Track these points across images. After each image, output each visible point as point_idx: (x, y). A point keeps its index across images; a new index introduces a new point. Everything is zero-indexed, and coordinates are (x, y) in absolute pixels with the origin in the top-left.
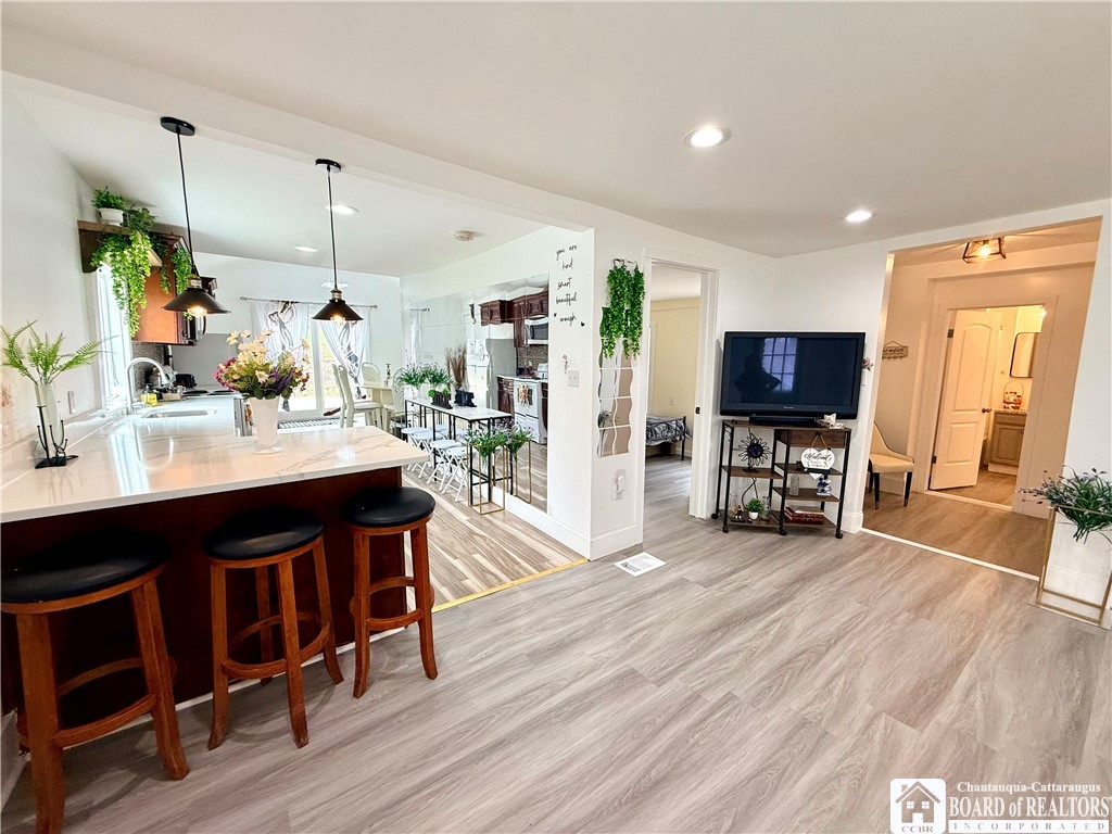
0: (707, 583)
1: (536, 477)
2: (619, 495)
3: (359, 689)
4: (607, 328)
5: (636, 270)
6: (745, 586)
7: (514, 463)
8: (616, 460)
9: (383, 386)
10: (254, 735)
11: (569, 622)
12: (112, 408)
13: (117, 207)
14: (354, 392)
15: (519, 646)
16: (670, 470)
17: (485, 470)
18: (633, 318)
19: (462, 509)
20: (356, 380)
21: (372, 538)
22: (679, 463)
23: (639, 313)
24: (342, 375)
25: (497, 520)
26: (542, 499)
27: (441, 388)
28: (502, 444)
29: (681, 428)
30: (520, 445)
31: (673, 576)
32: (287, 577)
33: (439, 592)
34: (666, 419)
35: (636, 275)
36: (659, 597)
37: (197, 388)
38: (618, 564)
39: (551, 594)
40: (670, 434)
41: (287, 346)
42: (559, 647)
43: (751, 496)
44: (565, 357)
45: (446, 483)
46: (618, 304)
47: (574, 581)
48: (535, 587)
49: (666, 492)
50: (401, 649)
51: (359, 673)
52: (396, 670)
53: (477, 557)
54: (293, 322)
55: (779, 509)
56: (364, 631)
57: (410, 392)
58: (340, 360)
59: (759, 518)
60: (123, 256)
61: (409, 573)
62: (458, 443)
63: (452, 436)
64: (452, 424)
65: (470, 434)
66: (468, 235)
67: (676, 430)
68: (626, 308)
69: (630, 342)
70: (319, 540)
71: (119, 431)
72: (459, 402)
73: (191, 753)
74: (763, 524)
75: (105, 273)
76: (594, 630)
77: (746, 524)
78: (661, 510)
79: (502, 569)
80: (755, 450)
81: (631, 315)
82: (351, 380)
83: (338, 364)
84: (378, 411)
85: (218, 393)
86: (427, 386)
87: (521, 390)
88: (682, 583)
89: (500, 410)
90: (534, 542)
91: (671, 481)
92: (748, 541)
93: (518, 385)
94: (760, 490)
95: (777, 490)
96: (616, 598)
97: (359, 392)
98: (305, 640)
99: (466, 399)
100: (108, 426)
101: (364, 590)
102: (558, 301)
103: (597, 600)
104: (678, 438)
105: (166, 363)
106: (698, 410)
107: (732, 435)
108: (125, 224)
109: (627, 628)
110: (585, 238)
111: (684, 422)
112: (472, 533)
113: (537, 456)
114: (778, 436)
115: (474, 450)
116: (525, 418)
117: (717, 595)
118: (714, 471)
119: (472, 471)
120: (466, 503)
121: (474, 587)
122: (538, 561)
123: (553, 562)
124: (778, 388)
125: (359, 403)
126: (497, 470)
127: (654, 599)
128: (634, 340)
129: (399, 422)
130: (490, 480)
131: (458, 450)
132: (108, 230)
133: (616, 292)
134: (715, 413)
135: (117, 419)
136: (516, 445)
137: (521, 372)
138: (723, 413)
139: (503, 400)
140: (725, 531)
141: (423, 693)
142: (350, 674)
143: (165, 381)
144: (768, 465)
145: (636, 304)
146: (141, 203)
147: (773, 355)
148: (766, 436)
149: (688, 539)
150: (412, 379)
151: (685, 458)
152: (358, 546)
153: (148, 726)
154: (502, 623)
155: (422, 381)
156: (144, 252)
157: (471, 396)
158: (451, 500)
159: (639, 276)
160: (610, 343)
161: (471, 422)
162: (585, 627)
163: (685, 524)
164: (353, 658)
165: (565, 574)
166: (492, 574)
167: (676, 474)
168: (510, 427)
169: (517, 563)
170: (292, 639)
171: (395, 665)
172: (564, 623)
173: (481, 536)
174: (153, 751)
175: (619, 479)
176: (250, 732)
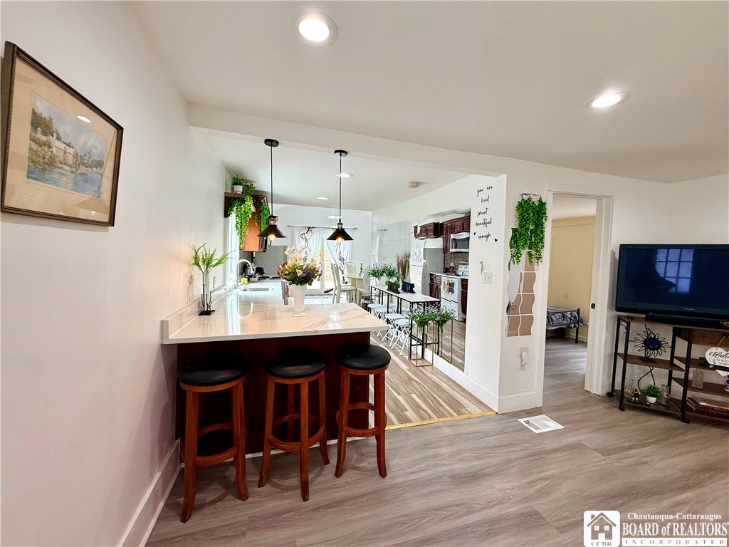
0: (606, 452)
1: (455, 344)
2: (523, 366)
3: (338, 473)
4: (515, 242)
5: (540, 201)
6: (645, 463)
7: (440, 333)
8: (521, 340)
9: (358, 277)
10: (280, 485)
11: (482, 458)
12: (229, 285)
13: (241, 184)
14: (341, 279)
15: (444, 469)
16: (567, 351)
17: (420, 337)
18: (537, 235)
19: (404, 361)
20: (343, 272)
21: (352, 376)
22: (573, 345)
23: (542, 232)
24: (336, 269)
25: (427, 372)
26: (460, 361)
27: (393, 280)
28: (432, 320)
29: (575, 318)
30: (445, 322)
31: (570, 439)
32: (305, 393)
33: (389, 417)
34: (561, 310)
35: (540, 204)
36: (558, 455)
37: (265, 275)
38: (522, 421)
39: (467, 434)
40: (565, 322)
41: (308, 252)
42: (473, 477)
43: (647, 382)
44: (481, 263)
45: (394, 342)
46: (524, 225)
47: (485, 427)
48: (455, 426)
49: (562, 368)
50: (365, 450)
51: (339, 461)
52: (362, 465)
53: (414, 396)
54: (311, 239)
55: (680, 398)
56: (343, 434)
57: (374, 281)
58: (335, 260)
59: (657, 403)
60: (241, 208)
61: (371, 401)
62: (404, 317)
63: (399, 311)
64: (399, 304)
65: (411, 311)
66: (416, 184)
67: (570, 319)
68: (531, 228)
69: (533, 252)
70: (323, 372)
71: (231, 297)
72: (404, 289)
73: (250, 486)
74: (662, 409)
75: (233, 218)
76: (502, 470)
77: (644, 406)
78: (559, 382)
79: (431, 408)
80: (652, 343)
81: (536, 233)
82: (340, 272)
83: (334, 263)
84: (354, 291)
85: (274, 278)
86: (385, 278)
87: (446, 283)
88: (579, 447)
89: (431, 296)
90: (454, 392)
91: (566, 360)
92: (646, 421)
93: (445, 279)
94: (658, 378)
95: (678, 380)
96: (520, 448)
97: (344, 279)
98: (312, 433)
99: (409, 288)
100: (226, 295)
101: (346, 408)
102: (477, 224)
103: (505, 446)
104: (572, 325)
105: (252, 262)
106: (593, 306)
107: (628, 329)
108: (242, 193)
109: (531, 474)
110: (500, 181)
111: (578, 313)
112: (410, 378)
113: (456, 329)
114: (677, 333)
115: (414, 322)
116: (449, 303)
117: (616, 464)
118: (610, 356)
119: (411, 336)
120: (407, 357)
121: (411, 417)
122: (457, 406)
123: (468, 409)
124: (673, 290)
125: (344, 287)
126: (428, 337)
127: (553, 456)
128: (537, 251)
129: (366, 300)
130: (423, 343)
131: (404, 322)
132: (236, 196)
133: (523, 217)
134: (610, 308)
135: (230, 291)
136: (442, 321)
137: (447, 270)
138: (618, 309)
139: (433, 289)
140: (622, 409)
141: (376, 486)
142: (333, 460)
143: (252, 272)
144: (667, 357)
145: (539, 225)
146: (250, 181)
147: (667, 262)
148: (664, 333)
149: (585, 410)
150: (376, 274)
151: (580, 342)
152: (344, 380)
153: (232, 463)
154: (430, 448)
155: (382, 275)
156: (250, 206)
157: (413, 286)
158: (397, 354)
159: (542, 204)
160: (517, 253)
161: (413, 303)
162: (495, 465)
163: (581, 398)
164: (336, 450)
165: (476, 420)
166: (423, 410)
167: (571, 354)
168: (439, 308)
169: (442, 406)
170: (305, 431)
171: (360, 461)
172: (477, 458)
173: (417, 382)
174: (233, 479)
175: (524, 354)
176: (279, 482)
